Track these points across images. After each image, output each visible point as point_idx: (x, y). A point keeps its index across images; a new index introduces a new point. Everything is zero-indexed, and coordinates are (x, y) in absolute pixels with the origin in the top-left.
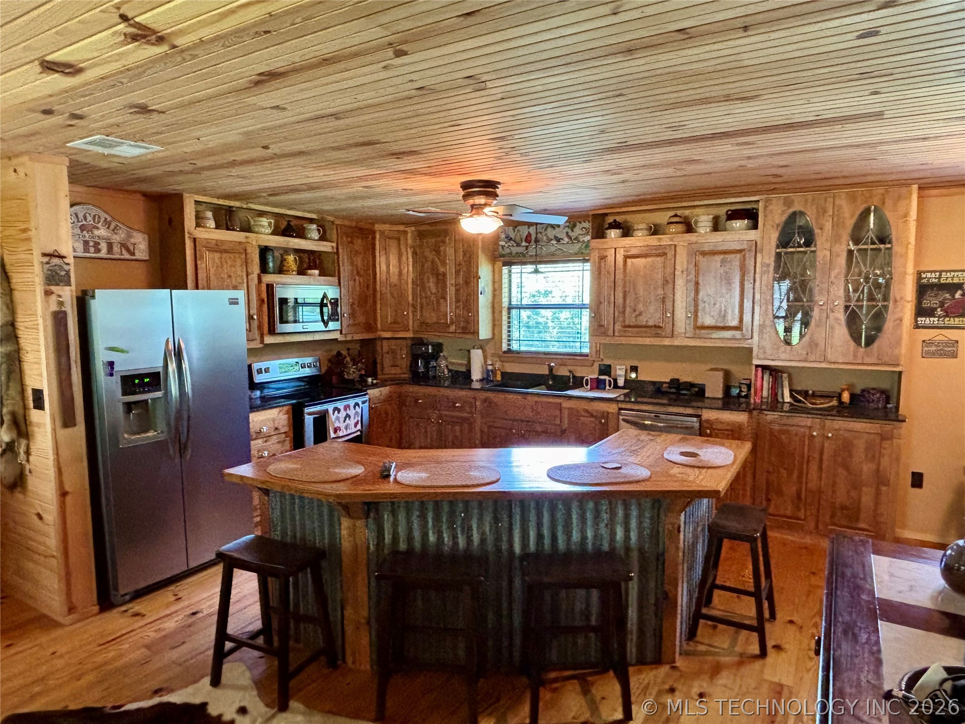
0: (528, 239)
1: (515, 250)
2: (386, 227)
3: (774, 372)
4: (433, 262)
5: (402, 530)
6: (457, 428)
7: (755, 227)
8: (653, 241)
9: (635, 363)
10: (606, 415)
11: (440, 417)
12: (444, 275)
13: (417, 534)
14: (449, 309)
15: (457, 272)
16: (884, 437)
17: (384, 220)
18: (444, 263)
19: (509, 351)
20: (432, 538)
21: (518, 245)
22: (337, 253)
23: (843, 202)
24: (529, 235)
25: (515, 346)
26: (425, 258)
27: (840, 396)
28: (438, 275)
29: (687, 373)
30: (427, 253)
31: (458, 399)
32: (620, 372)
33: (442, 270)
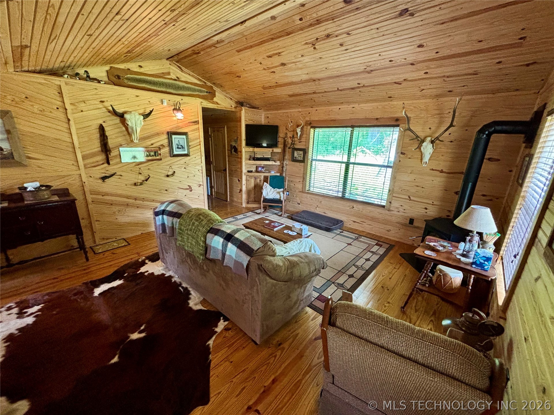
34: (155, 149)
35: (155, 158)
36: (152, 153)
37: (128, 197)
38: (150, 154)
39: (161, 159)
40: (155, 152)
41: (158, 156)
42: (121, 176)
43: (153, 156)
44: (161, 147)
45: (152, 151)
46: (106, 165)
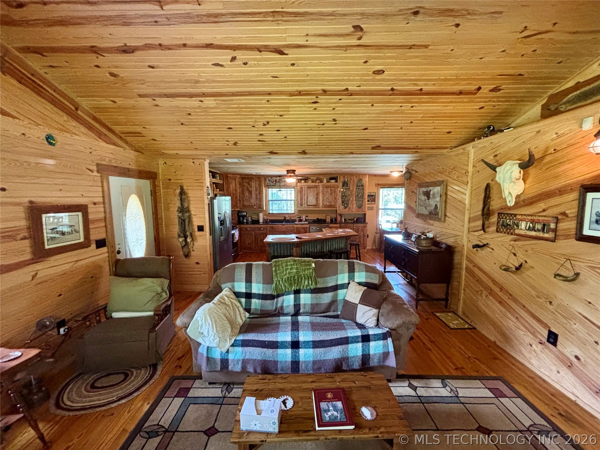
0: (276, 181)
1: (272, 184)
2: (231, 176)
3: (341, 215)
4: (247, 187)
5: (305, 248)
6: (262, 236)
7: (337, 182)
8: (314, 184)
9: (307, 215)
10: (306, 228)
11: (255, 233)
12: (252, 191)
13: (308, 250)
14: (253, 201)
15: (256, 190)
16: (365, 227)
17: (230, 174)
18: (251, 187)
19: (269, 213)
20: (311, 250)
21: (273, 183)
22: (223, 184)
23: (354, 177)
24: (276, 180)
25: (271, 212)
26: (244, 186)
27: (354, 219)
28: (249, 191)
29: (321, 217)
30: (245, 184)
31: (262, 228)
32: (304, 218)
33: (251, 189)
34: (545, 218)
35: (541, 234)
36: (539, 226)
37: (494, 282)
38: (534, 227)
39: (553, 240)
40: (544, 225)
41: (547, 232)
42: (493, 250)
43: (538, 230)
44: (560, 217)
45: (539, 222)
46: (482, 232)
